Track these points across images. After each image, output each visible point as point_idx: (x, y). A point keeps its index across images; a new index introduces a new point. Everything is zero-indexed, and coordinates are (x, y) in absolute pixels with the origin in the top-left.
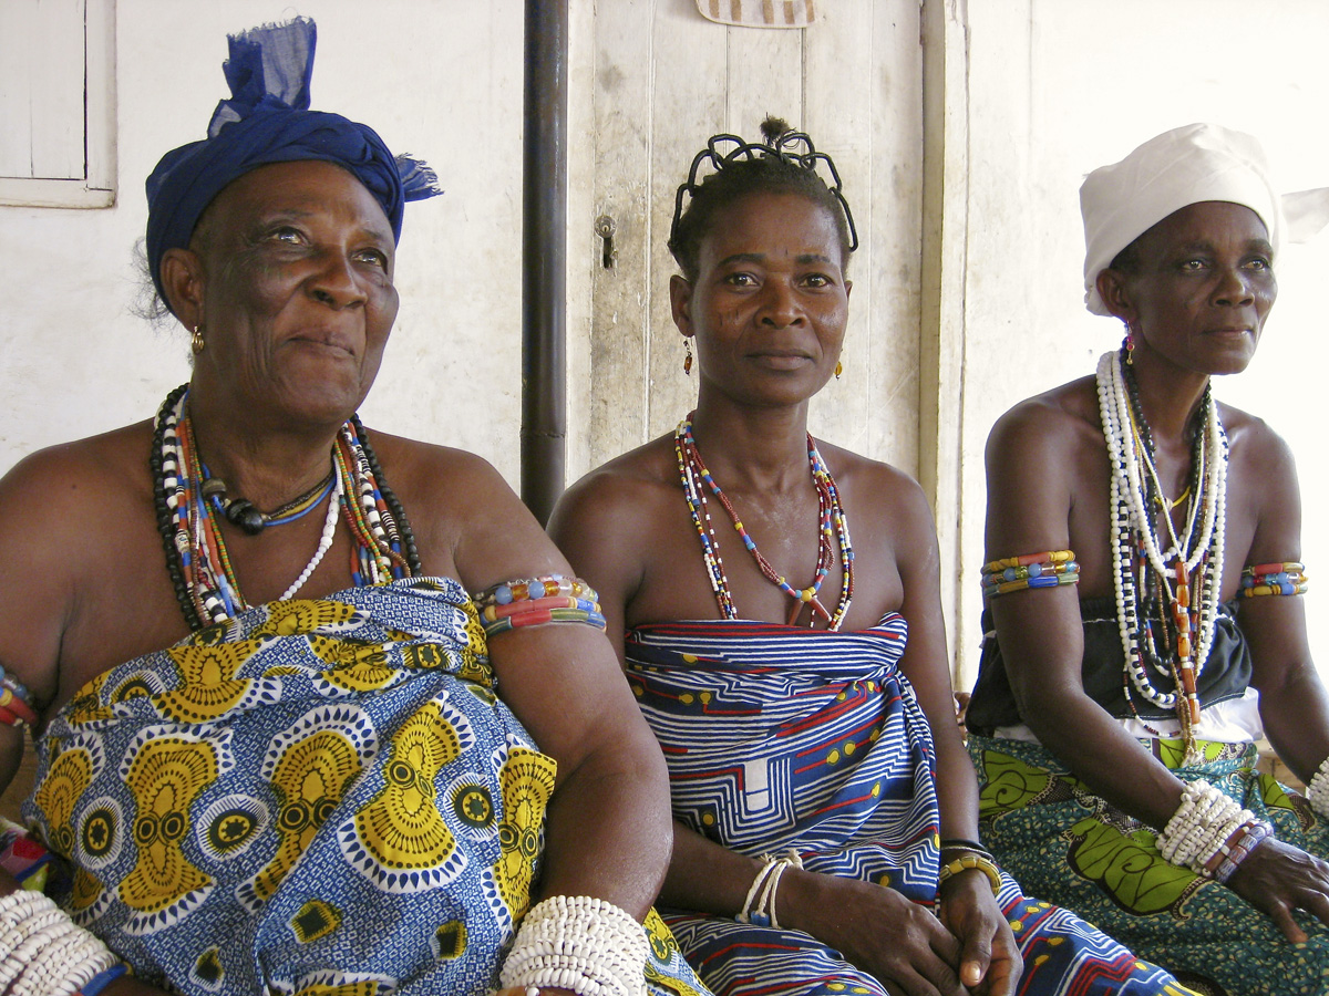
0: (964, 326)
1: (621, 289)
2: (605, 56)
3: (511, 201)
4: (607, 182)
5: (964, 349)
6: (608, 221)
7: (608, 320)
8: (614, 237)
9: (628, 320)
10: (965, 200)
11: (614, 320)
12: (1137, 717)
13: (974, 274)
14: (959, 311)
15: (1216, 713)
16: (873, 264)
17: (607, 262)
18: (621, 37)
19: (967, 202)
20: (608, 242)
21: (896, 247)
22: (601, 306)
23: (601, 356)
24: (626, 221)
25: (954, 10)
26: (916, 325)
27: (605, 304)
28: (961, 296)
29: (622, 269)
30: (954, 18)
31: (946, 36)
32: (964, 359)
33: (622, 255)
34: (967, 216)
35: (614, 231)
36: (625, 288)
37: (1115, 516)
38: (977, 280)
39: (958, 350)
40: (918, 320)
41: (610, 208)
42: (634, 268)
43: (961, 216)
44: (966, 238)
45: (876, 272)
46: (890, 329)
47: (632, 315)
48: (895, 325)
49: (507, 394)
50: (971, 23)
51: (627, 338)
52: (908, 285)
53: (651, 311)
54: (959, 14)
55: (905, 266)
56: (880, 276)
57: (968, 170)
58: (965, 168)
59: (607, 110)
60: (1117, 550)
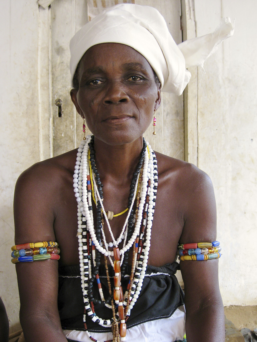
0: (198, 132)
1: (65, 124)
2: (57, 43)
3: (19, 95)
4: (59, 87)
5: (198, 140)
6: (59, 100)
7: (60, 136)
8: (62, 106)
9: (68, 135)
10: (196, 85)
11: (63, 135)
12: (87, 331)
13: (201, 112)
14: (196, 126)
15: (143, 328)
16: (164, 111)
17: (60, 115)
18: (63, 36)
19: (197, 86)
20: (60, 107)
21: (173, 104)
22: (58, 131)
23: (58, 148)
24: (66, 100)
25: (190, 16)
26: (183, 133)
27: (59, 130)
28: (196, 120)
29: (65, 117)
30: (190, 18)
31: (187, 25)
32: (198, 145)
33: (65, 112)
34: (197, 91)
35: (61, 104)
36: (67, 124)
37: (80, 222)
38: (203, 114)
39: (196, 141)
40: (183, 131)
41: (60, 96)
42: (70, 117)
43: (195, 91)
44: (198, 99)
45: (165, 114)
46: (171, 134)
47: (69, 134)
48: (174, 133)
49: (18, 163)
50: (197, 19)
51: (68, 142)
52: (178, 118)
53: (77, 132)
54: (192, 17)
55: (177, 111)
56: (167, 115)
57: (197, 74)
58: (196, 73)
59: (58, 61)
60: (80, 241)
